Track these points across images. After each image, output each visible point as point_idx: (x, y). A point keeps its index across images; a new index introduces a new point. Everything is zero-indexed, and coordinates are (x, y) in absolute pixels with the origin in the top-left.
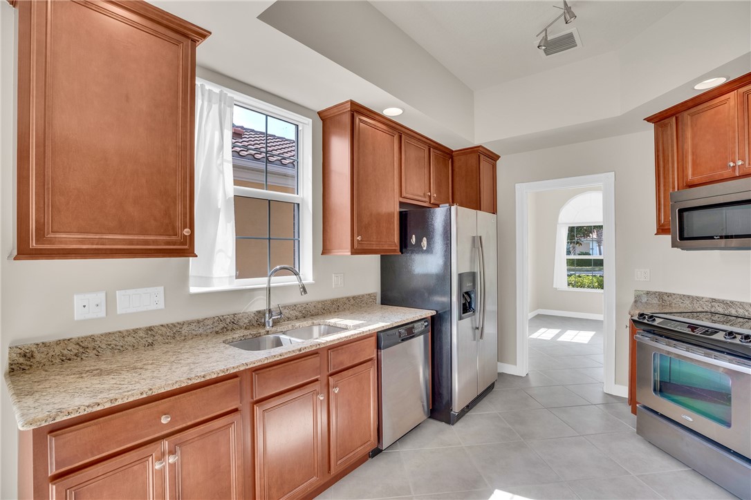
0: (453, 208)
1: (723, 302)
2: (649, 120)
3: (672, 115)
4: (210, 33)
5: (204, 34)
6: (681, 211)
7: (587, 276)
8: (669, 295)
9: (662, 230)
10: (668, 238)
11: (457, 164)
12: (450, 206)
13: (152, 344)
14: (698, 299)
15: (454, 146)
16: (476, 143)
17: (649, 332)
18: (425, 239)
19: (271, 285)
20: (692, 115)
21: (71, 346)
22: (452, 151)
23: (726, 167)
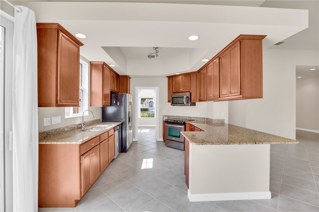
0: (127, 94)
1: (178, 116)
2: (167, 77)
3: (171, 77)
4: (84, 45)
5: (82, 45)
6: (173, 98)
7: (146, 114)
8: (169, 116)
9: (169, 101)
10: (170, 103)
11: (120, 79)
12: (126, 93)
13: (60, 134)
14: (174, 116)
15: (120, 74)
16: (127, 75)
17: (167, 123)
18: (118, 102)
19: (84, 115)
20: (175, 78)
21: (46, 134)
22: (119, 75)
23: (179, 90)
